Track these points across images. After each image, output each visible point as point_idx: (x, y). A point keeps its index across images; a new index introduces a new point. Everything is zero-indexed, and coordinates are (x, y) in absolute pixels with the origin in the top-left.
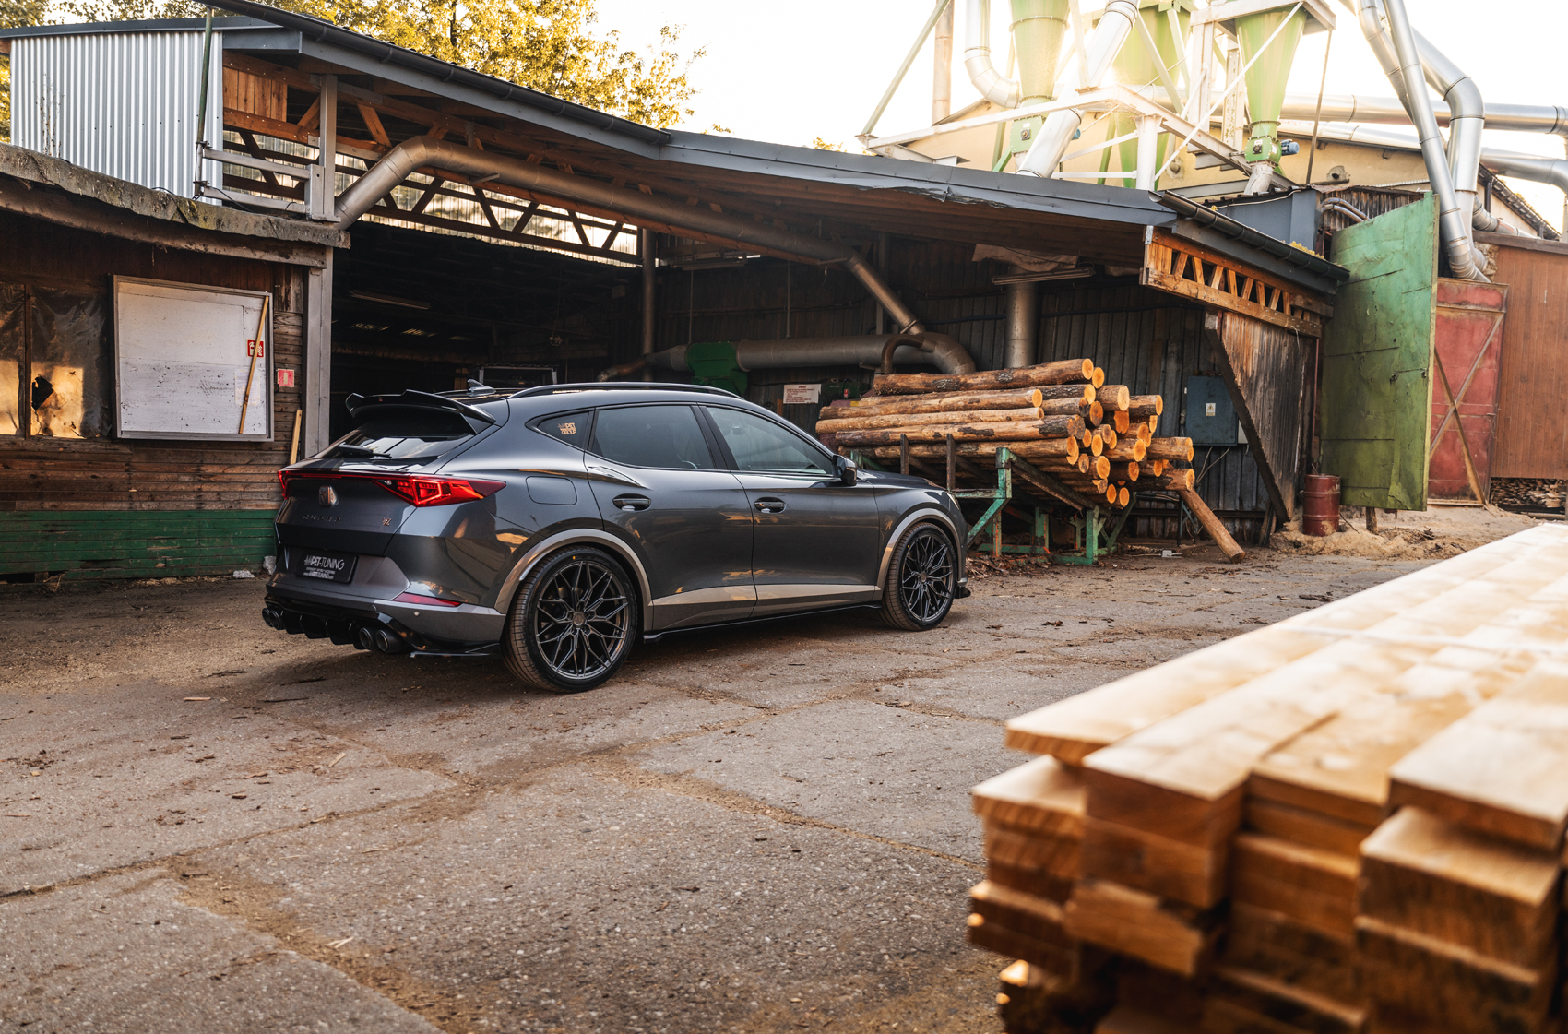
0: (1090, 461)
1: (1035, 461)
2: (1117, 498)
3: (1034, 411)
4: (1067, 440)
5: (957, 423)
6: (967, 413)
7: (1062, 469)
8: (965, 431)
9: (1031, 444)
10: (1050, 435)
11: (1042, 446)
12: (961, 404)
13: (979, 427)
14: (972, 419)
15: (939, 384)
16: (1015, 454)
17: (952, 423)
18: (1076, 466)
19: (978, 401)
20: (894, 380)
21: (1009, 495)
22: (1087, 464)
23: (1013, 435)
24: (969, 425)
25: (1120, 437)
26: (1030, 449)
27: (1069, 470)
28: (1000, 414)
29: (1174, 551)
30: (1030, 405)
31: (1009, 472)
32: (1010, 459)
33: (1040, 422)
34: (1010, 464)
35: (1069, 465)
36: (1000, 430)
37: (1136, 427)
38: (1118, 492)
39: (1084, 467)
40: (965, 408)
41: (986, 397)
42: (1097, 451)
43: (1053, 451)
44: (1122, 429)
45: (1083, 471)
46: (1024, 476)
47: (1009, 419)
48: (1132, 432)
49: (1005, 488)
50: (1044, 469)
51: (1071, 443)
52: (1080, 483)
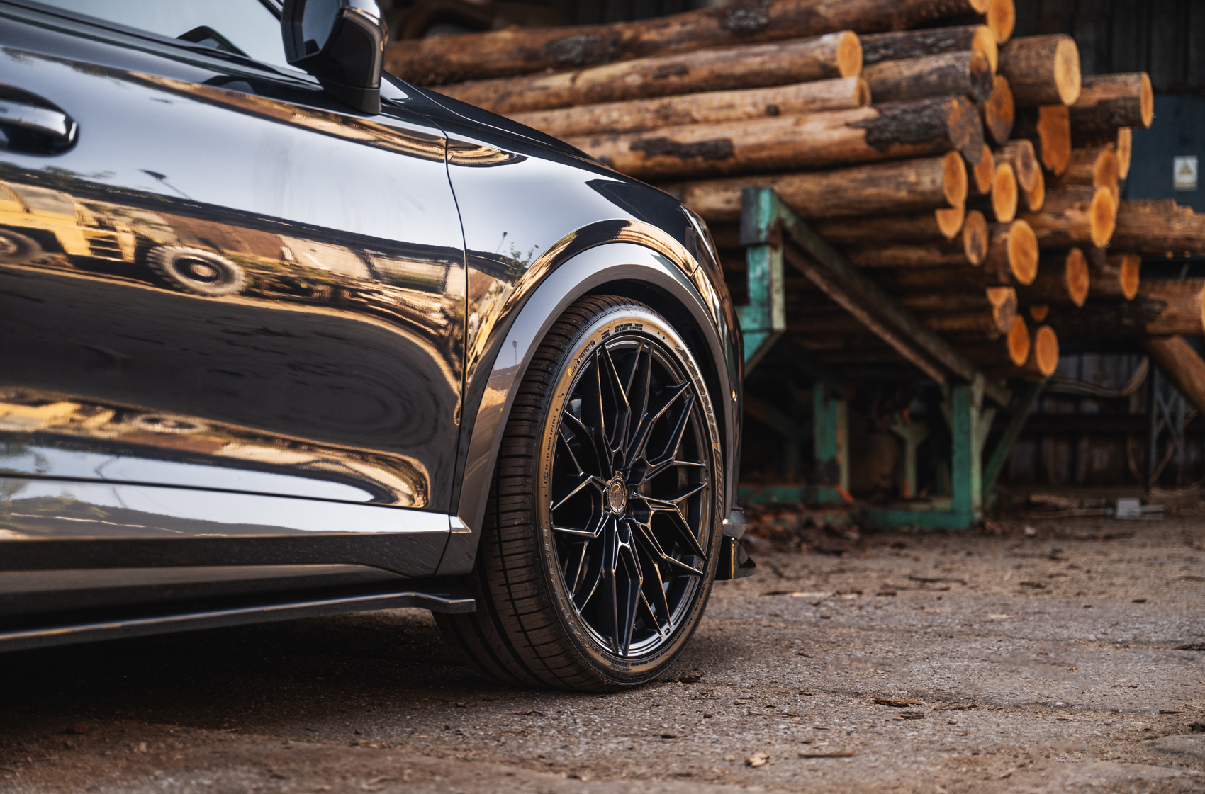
0: (991, 235)
1: (843, 232)
2: (1032, 353)
3: (847, 87)
4: (943, 162)
5: (626, 132)
6: (653, 105)
7: (914, 255)
8: (650, 148)
9: (838, 180)
10: (896, 149)
11: (872, 182)
12: (635, 80)
13: (689, 136)
14: (666, 117)
15: (562, 50)
16: (793, 209)
17: (613, 132)
18: (958, 241)
19: (683, 71)
20: (439, 49)
21: (779, 323)
22: (983, 241)
23: (787, 152)
24: (663, 133)
25: (1052, 181)
26: (835, 191)
27: (934, 256)
28: (745, 100)
29: (1143, 503)
30: (829, 72)
31: (777, 257)
32: (780, 223)
33: (868, 112)
34: (781, 236)
35: (938, 240)
36: (751, 140)
37: (1091, 159)
38: (1032, 336)
39: (976, 248)
40: (646, 92)
41: (704, 61)
42: (1005, 211)
43: (903, 194)
44: (1056, 162)
45: (974, 259)
46: (813, 275)
47: (773, 112)
48: (1080, 170)
49: (767, 303)
50: (863, 259)
51: (953, 172)
52: (952, 302)
